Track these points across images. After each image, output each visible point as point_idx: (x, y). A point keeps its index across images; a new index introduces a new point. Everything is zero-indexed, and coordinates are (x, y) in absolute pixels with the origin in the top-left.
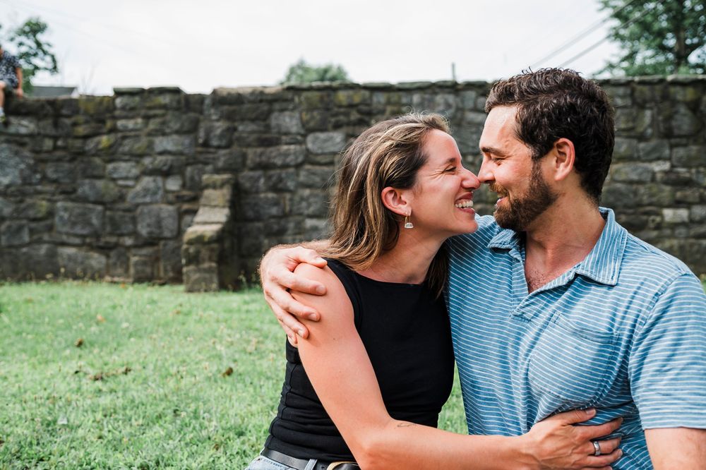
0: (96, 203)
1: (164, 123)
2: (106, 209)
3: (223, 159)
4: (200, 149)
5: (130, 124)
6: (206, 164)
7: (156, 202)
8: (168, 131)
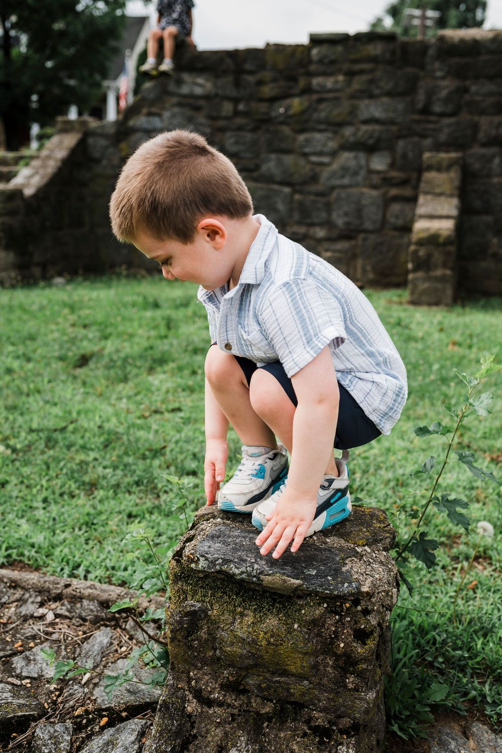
0: (283, 183)
1: (372, 82)
2: (295, 192)
3: (446, 131)
4: (416, 117)
5: (329, 83)
6: (424, 136)
7: (357, 185)
8: (377, 91)
